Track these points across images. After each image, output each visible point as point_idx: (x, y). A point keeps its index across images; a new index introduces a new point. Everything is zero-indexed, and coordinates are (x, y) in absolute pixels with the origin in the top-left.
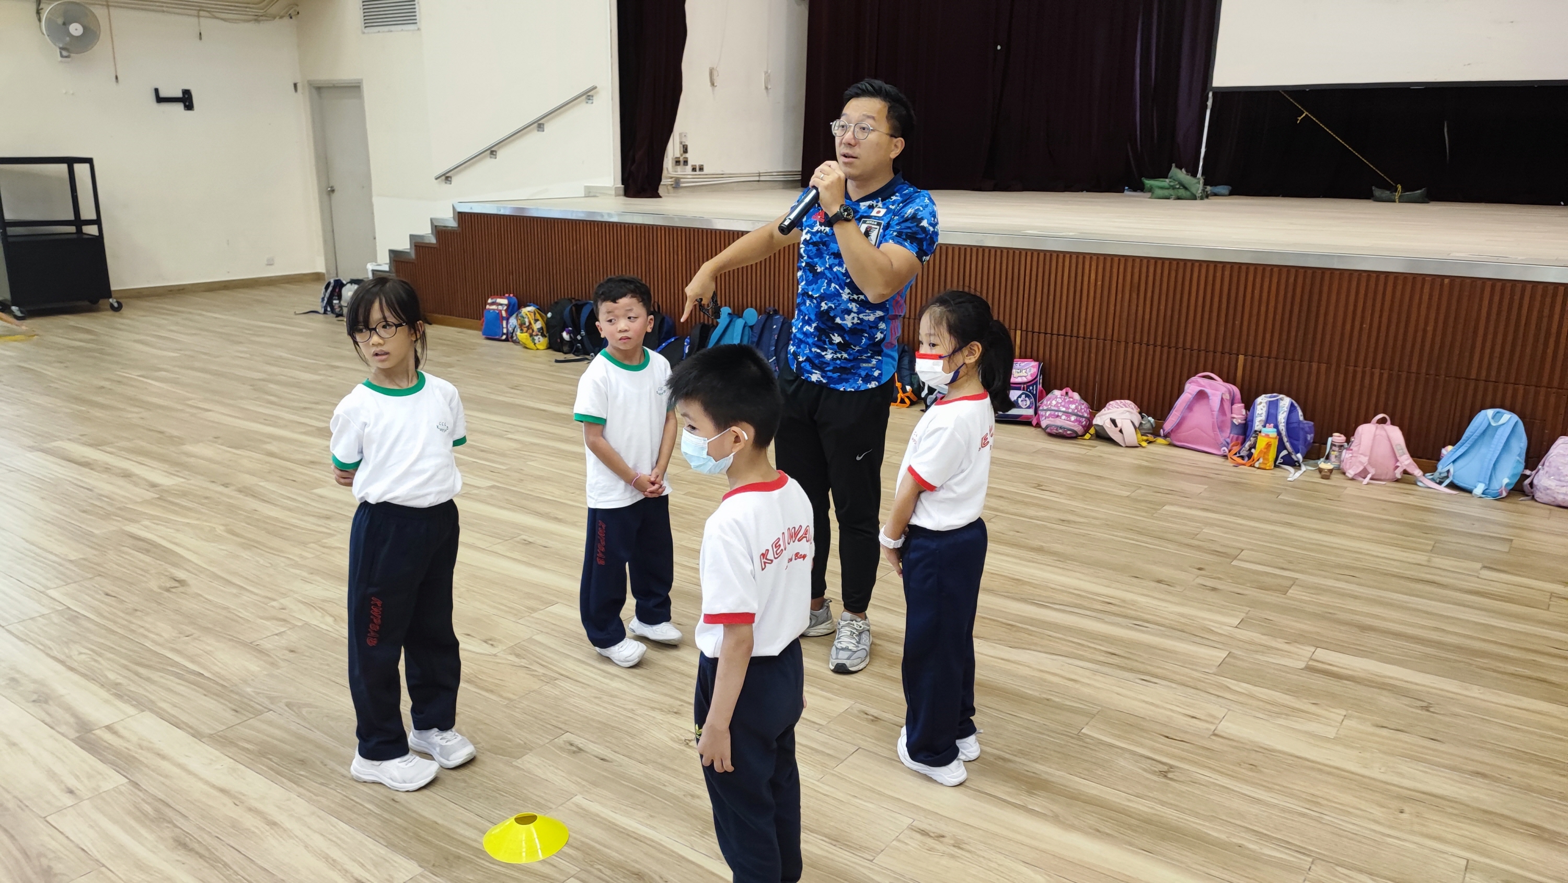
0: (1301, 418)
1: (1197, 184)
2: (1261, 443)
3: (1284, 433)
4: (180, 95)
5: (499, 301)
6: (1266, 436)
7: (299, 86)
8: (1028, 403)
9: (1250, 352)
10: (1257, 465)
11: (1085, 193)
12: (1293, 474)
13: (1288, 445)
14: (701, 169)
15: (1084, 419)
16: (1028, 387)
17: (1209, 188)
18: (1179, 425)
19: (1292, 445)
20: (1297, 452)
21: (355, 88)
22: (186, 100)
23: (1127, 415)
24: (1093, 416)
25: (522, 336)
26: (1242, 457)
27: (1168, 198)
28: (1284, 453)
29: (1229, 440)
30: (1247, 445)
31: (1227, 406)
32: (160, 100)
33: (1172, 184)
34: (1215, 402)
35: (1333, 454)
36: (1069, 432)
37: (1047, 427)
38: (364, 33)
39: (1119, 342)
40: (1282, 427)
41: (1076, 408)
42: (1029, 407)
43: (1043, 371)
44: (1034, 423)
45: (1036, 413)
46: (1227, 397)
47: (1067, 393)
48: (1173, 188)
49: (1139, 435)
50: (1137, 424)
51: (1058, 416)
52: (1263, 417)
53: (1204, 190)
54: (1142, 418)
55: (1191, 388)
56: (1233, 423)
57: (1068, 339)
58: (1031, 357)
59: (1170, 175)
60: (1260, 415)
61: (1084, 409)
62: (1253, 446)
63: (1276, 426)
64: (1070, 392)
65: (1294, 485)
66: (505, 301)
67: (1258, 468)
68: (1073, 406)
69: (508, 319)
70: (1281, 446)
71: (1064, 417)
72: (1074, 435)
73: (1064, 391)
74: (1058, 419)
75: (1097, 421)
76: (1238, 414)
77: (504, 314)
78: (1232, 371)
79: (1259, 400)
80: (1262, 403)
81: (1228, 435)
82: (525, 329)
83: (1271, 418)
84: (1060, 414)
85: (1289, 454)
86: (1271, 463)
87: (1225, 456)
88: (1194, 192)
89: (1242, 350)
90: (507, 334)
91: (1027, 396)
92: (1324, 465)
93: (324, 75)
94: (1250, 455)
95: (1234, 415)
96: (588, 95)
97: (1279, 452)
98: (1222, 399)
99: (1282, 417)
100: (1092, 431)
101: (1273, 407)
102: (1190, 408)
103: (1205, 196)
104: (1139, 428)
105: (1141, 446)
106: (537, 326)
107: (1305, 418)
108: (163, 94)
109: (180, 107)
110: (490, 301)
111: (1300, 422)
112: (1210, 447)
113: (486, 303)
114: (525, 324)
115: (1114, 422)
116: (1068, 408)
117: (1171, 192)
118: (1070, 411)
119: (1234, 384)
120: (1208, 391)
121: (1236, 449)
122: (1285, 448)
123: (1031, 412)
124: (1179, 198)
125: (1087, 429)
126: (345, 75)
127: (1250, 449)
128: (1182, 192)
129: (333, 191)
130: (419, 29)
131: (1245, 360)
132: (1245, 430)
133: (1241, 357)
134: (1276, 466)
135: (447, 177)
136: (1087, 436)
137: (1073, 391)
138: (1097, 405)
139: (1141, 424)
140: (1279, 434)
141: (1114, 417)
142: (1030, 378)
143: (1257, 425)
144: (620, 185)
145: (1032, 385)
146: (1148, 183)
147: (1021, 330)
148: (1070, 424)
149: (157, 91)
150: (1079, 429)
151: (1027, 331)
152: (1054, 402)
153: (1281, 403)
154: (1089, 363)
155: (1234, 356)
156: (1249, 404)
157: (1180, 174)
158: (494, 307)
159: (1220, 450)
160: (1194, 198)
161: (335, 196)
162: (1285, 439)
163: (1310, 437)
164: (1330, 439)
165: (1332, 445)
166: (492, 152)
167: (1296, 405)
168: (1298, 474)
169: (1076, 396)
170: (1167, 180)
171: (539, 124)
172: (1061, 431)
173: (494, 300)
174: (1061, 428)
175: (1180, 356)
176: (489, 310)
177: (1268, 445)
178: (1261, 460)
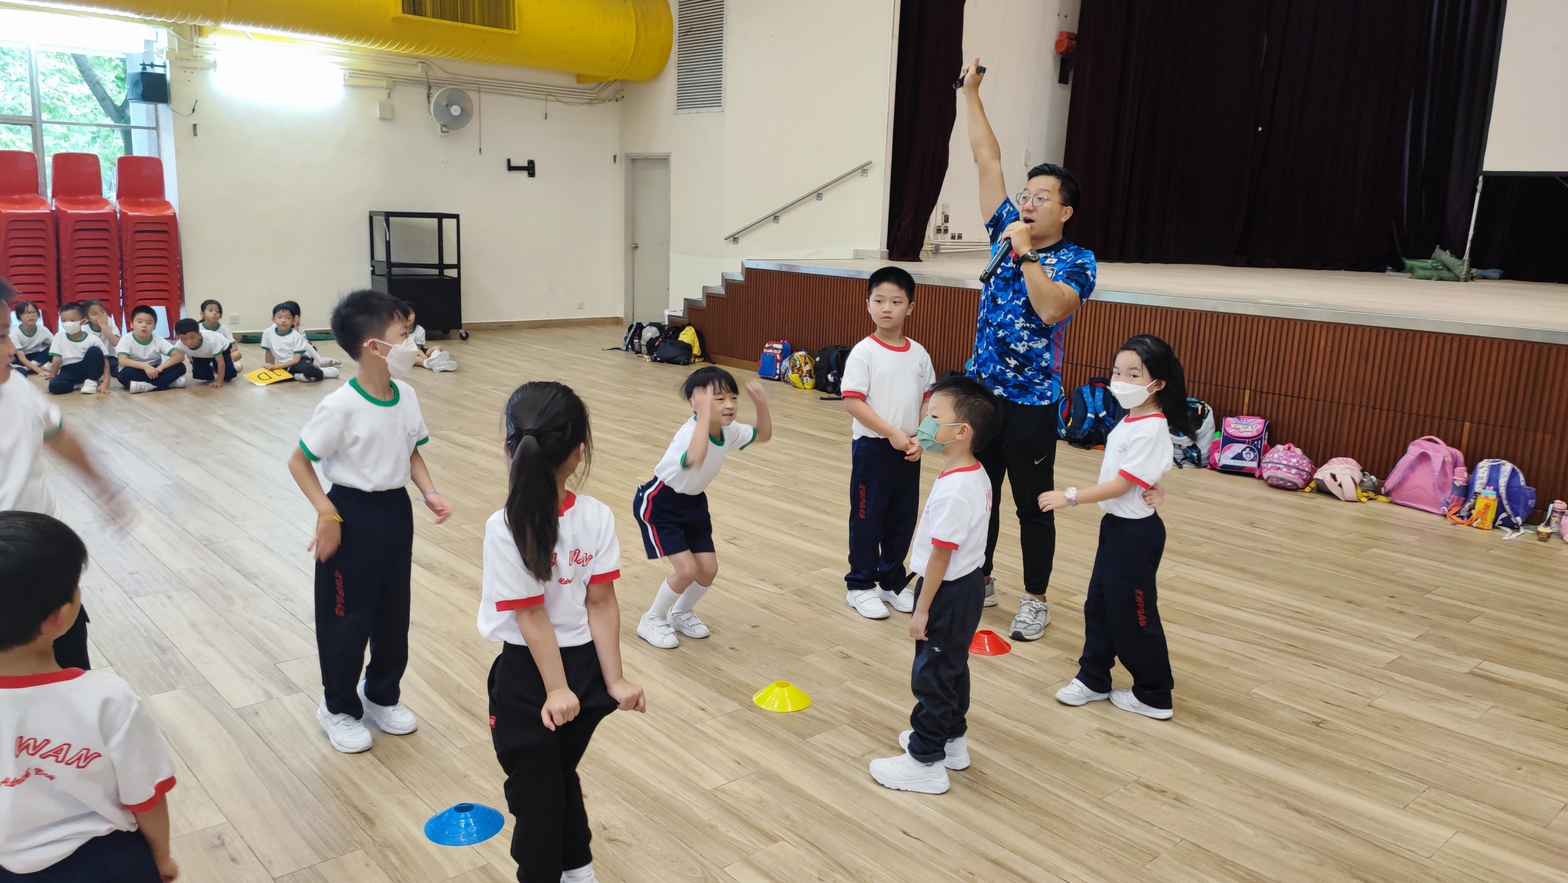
0: (1523, 483)
1: (1462, 266)
2: (1480, 504)
3: (1504, 496)
4: (526, 164)
5: (775, 345)
6: (1486, 498)
7: (618, 158)
8: (1252, 456)
9: (1476, 419)
10: (1475, 524)
11: (1343, 272)
12: (1509, 535)
13: (1507, 508)
14: (960, 237)
15: (1304, 473)
16: (1253, 442)
17: (1474, 270)
18: (1400, 484)
19: (1512, 508)
20: (1516, 515)
21: (663, 161)
22: (530, 168)
23: (1348, 471)
24: (1314, 471)
25: (793, 377)
26: (1462, 517)
27: (1429, 278)
28: (1504, 515)
29: (1449, 501)
30: (1467, 506)
31: (1449, 468)
32: (511, 168)
33: (1435, 265)
34: (1437, 463)
35: (1554, 520)
36: (1289, 484)
37: (1269, 478)
38: (676, 114)
39: (1345, 404)
40: (1503, 490)
41: (1298, 462)
42: (1252, 460)
43: (1269, 428)
44: (1257, 474)
45: (1259, 465)
46: (1449, 459)
47: (1289, 448)
48: (1436, 269)
49: (1359, 491)
50: (1358, 481)
51: (1279, 468)
52: (1485, 480)
53: (1468, 272)
54: (1364, 475)
55: (1414, 450)
56: (1454, 485)
57: (1295, 400)
58: (1259, 415)
59: (1433, 256)
60: (1481, 478)
61: (1306, 464)
62: (1472, 508)
63: (1497, 489)
64: (1293, 447)
65: (1509, 544)
66: (780, 346)
67: (1476, 528)
68: (1294, 460)
69: (781, 362)
70: (1500, 509)
71: (1285, 470)
72: (1295, 488)
73: (1287, 446)
74: (1279, 471)
75: (1319, 475)
76: (1460, 477)
77: (778, 357)
78: (1457, 437)
79: (1481, 464)
80: (1483, 468)
81: (1448, 495)
82: (796, 371)
83: (1492, 481)
84: (1281, 466)
85: (1509, 517)
86: (1489, 524)
87: (1445, 516)
88: (1458, 273)
89: (1468, 416)
90: (779, 375)
91: (1252, 450)
92: (1542, 528)
93: (639, 149)
94: (1469, 516)
95: (1455, 477)
96: (863, 169)
97: (1498, 514)
98: (1444, 462)
99: (1503, 481)
100: (1313, 484)
101: (1495, 472)
102: (1412, 468)
103: (1470, 278)
104: (1359, 485)
105: (1360, 501)
106: (806, 368)
107: (1528, 483)
108: (513, 164)
109: (525, 174)
110: (767, 345)
111: (1520, 487)
112: (1431, 505)
113: (763, 347)
114: (796, 366)
115: (1334, 477)
116: (1290, 461)
117: (1433, 273)
118: (1291, 464)
119: (1459, 448)
120: (1430, 453)
121: (1455, 510)
122: (1505, 511)
123: (1254, 464)
124: (1441, 279)
125: (1307, 482)
126: (656, 149)
127: (1470, 510)
128: (1445, 273)
129: (636, 247)
130: (722, 111)
131: (1471, 427)
132: (1467, 492)
133: (1467, 425)
134: (1494, 527)
135: (734, 239)
136: (1308, 489)
137: (1298, 446)
138: (1318, 461)
139: (1362, 481)
140: (1499, 496)
141: (1334, 472)
142: (1255, 434)
143: (1478, 487)
144: (885, 249)
145: (1257, 440)
146: (1409, 263)
147: (1250, 389)
148: (1291, 476)
149: (509, 161)
150: (1299, 482)
151: (1256, 391)
152: (1276, 456)
153: (1503, 468)
154: (1315, 422)
155: (1460, 423)
156: (1471, 468)
157: (1445, 256)
158: (770, 351)
159: (1439, 509)
160: (1457, 279)
161: (639, 252)
162: (1505, 502)
163: (1531, 502)
164: (1551, 506)
165: (1553, 511)
166: (775, 217)
167: (1518, 470)
168: (1515, 535)
169: (1299, 451)
170: (1430, 261)
171: (818, 194)
172: (1281, 482)
173: (771, 345)
174: (1281, 479)
175: (1405, 420)
176: (766, 353)
177: (1487, 507)
178: (1479, 520)
